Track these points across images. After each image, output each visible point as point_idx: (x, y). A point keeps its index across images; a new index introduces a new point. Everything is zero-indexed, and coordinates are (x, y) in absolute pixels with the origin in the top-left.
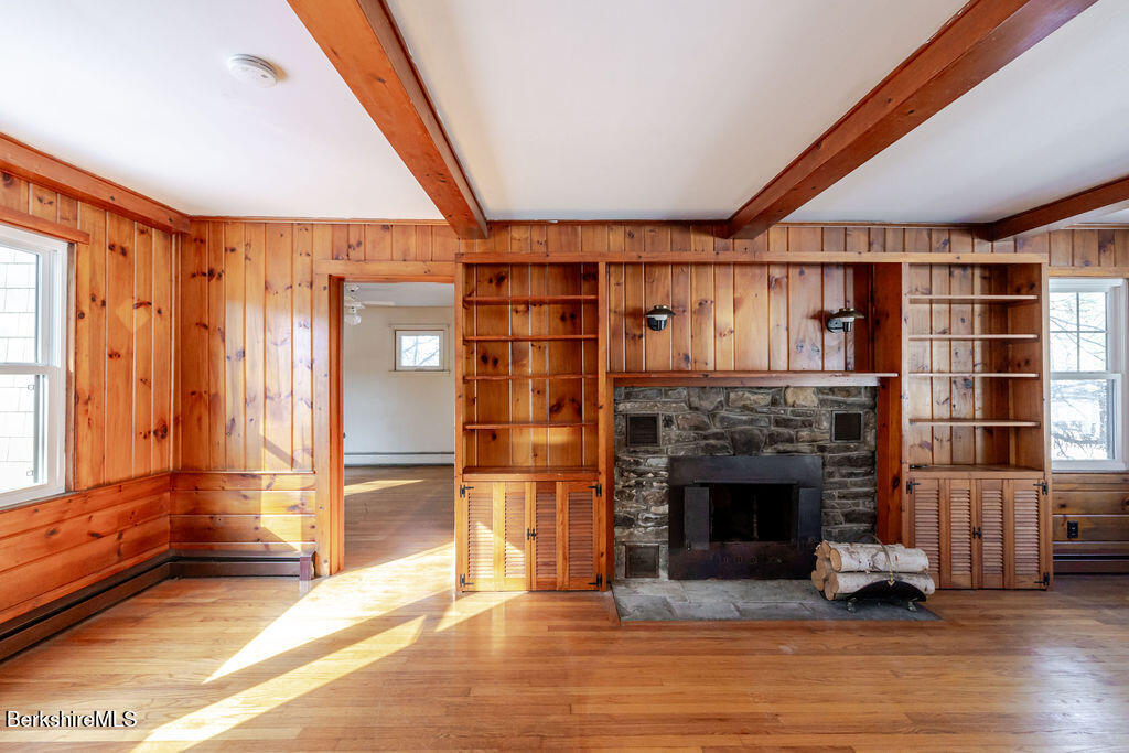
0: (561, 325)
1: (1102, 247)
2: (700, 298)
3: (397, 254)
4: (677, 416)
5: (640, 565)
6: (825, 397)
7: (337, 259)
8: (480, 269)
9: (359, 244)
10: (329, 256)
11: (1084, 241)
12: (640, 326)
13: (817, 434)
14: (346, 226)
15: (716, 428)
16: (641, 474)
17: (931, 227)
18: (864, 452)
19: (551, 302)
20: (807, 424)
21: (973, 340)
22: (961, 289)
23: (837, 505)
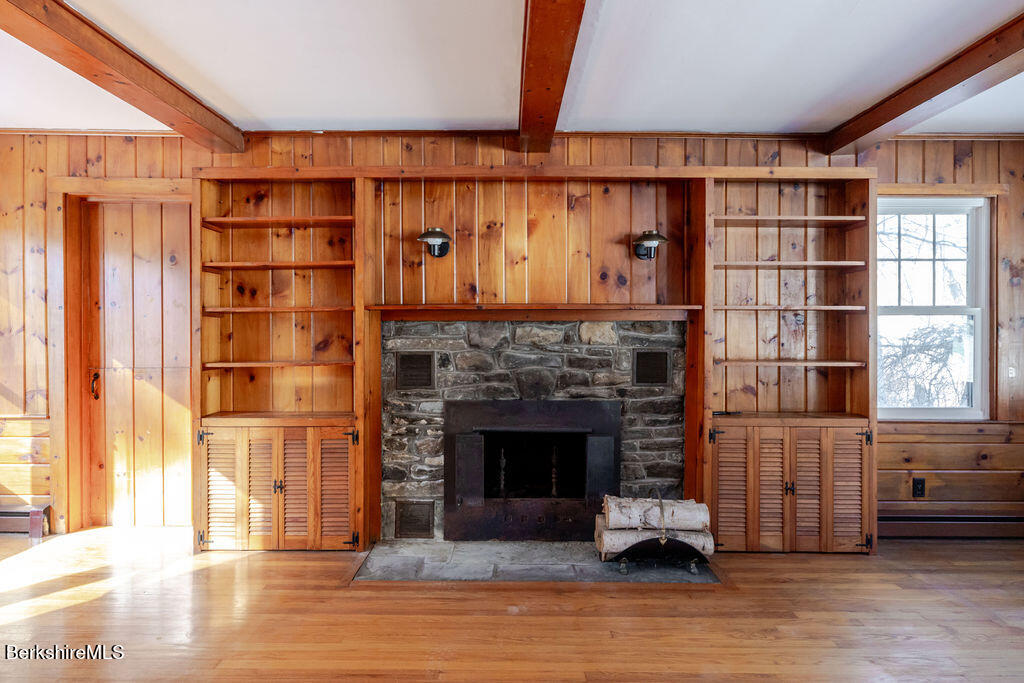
0: (328, 251)
1: (957, 162)
2: (487, 220)
3: (142, 170)
4: (455, 355)
5: (412, 524)
6: (626, 333)
7: (74, 175)
8: (236, 186)
9: (99, 158)
10: (65, 172)
11: (936, 154)
12: (419, 253)
13: (617, 376)
14: (85, 138)
15: (499, 369)
16: (413, 421)
17: (757, 138)
18: (670, 396)
19: (317, 225)
20: (605, 364)
21: (805, 268)
22: (792, 210)
23: (637, 455)
